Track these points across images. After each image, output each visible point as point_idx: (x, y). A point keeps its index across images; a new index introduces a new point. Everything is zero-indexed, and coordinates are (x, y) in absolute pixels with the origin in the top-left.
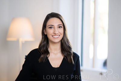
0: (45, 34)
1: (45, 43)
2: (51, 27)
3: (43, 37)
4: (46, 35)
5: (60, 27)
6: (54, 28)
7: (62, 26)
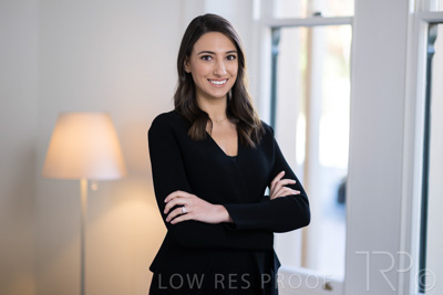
0: (188, 71)
1: (190, 96)
2: (206, 57)
3: (184, 79)
4: (190, 74)
5: (229, 58)
6: (217, 60)
7: (236, 54)
